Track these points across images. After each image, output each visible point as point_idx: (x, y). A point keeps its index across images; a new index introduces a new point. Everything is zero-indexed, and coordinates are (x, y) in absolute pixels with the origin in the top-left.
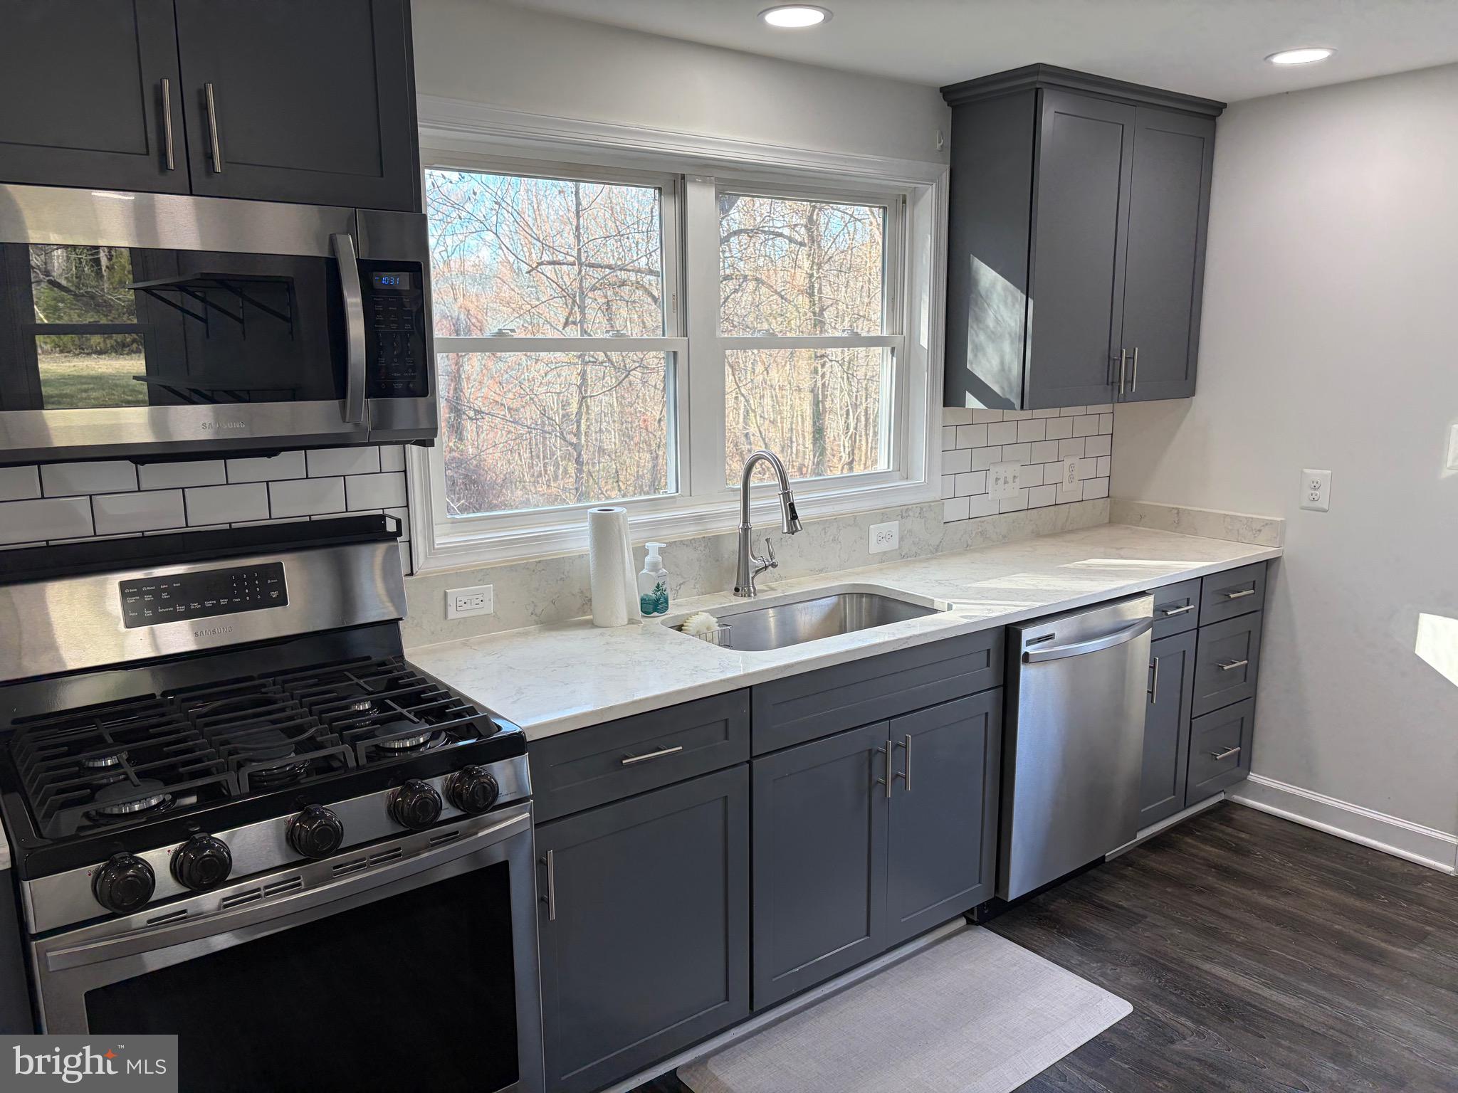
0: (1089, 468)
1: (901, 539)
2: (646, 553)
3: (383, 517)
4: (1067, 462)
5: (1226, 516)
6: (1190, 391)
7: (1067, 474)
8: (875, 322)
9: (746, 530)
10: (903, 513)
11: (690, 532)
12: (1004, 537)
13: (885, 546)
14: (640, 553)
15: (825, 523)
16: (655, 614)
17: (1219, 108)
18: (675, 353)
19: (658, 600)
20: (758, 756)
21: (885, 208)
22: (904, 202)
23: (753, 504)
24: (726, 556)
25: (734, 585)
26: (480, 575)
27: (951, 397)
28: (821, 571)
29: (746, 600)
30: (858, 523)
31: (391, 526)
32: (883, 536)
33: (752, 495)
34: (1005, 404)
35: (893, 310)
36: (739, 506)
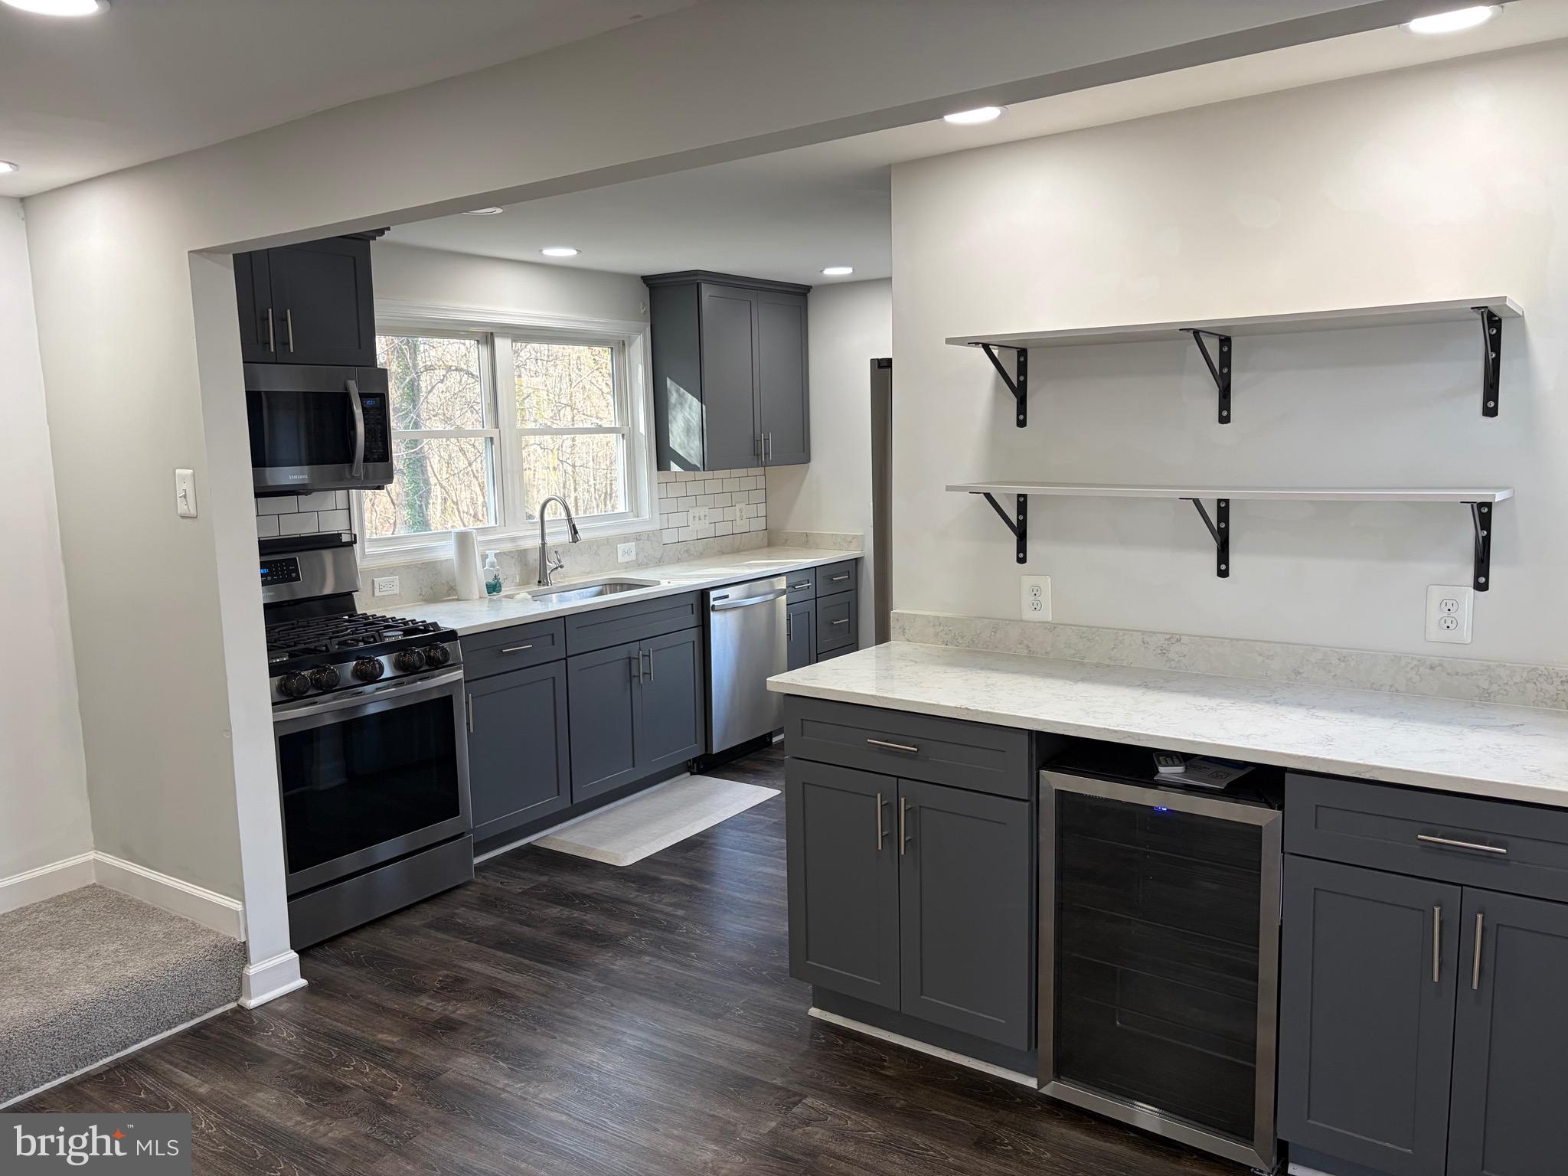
0: (752, 510)
1: (637, 554)
2: (487, 556)
3: (340, 535)
4: (738, 507)
5: (833, 534)
6: (807, 459)
7: (738, 513)
8: (609, 419)
9: (544, 544)
10: (637, 538)
11: (508, 547)
12: (701, 554)
13: (627, 558)
14: (484, 557)
15: (590, 543)
16: (495, 593)
17: (808, 288)
18: (492, 439)
19: (496, 585)
20: (570, 656)
21: (612, 348)
22: (624, 344)
23: (547, 531)
24: (531, 562)
25: (538, 580)
26: (391, 571)
27: (662, 464)
28: (589, 573)
29: (546, 587)
30: (610, 543)
31: (345, 538)
32: (626, 552)
33: (546, 525)
34: (694, 468)
35: (621, 411)
36: (539, 532)
